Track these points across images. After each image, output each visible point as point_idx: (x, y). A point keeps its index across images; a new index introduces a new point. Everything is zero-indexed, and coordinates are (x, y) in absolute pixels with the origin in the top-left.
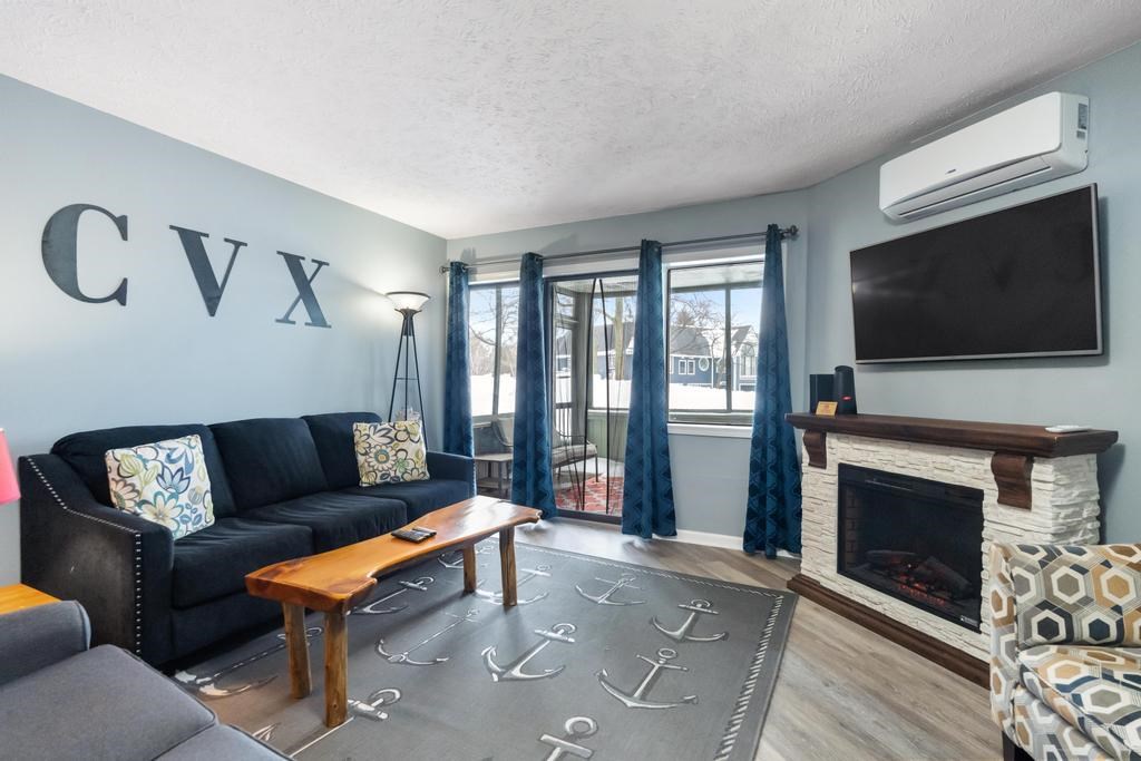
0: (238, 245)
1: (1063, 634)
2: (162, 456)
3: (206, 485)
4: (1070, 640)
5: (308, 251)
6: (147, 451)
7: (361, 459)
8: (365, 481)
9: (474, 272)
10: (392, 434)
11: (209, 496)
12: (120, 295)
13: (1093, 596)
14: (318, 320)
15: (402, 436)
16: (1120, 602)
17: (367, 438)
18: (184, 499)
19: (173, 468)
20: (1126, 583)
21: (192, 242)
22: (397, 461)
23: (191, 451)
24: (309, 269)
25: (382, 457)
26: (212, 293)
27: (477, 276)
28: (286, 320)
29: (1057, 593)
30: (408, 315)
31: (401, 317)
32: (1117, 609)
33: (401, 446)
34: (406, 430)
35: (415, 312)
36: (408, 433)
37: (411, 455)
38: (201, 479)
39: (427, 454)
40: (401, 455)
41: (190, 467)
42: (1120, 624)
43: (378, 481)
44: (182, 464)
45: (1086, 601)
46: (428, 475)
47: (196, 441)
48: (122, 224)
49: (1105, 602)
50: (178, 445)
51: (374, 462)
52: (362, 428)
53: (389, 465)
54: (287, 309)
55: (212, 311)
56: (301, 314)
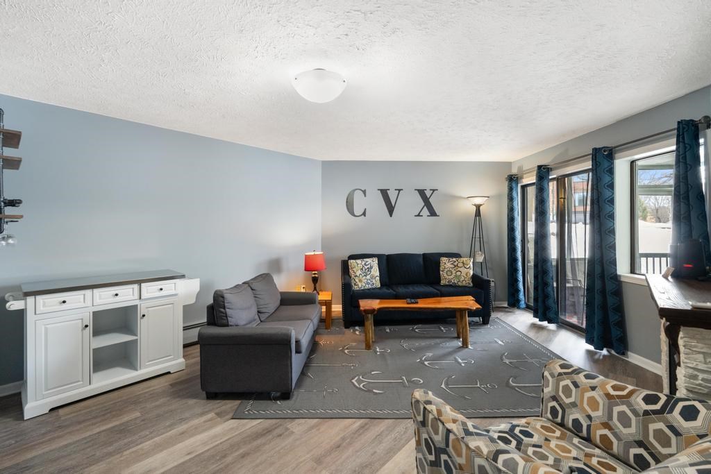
0: (399, 190)
1: (559, 420)
2: (363, 263)
3: (378, 274)
4: (562, 425)
5: (427, 186)
6: (359, 261)
7: (441, 273)
8: (443, 282)
9: (522, 178)
10: (455, 264)
11: (378, 278)
12: (364, 214)
13: (578, 403)
14: (433, 213)
15: (460, 265)
16: (593, 414)
17: (446, 263)
18: (368, 277)
19: (366, 267)
20: (598, 403)
21: (384, 193)
22: (456, 276)
23: (374, 263)
24: (428, 193)
25: (449, 273)
26: (391, 209)
27: (523, 180)
28: (419, 215)
29: (561, 394)
30: (478, 207)
31: (474, 208)
32: (589, 417)
33: (459, 269)
34: (463, 262)
35: (481, 205)
36: (464, 264)
37: (464, 274)
38: (376, 272)
39: (473, 274)
40: (459, 273)
41: (371, 267)
42: (589, 427)
43: (447, 283)
44: (369, 266)
45: (574, 405)
46: (472, 285)
47: (376, 260)
48: (364, 192)
49: (584, 410)
50: (369, 260)
51: (445, 275)
52: (444, 260)
53: (452, 277)
54: (420, 210)
55: (391, 216)
56: (426, 212)
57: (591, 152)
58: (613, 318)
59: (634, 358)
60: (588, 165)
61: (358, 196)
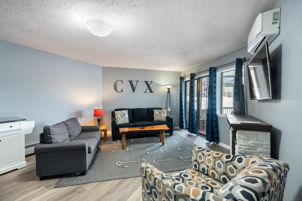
0: (137, 81)
1: (197, 169)
2: (121, 113)
4: (198, 170)
5: (149, 80)
6: (119, 112)
7: (154, 116)
8: (155, 120)
9: (185, 78)
10: (160, 112)
11: (128, 119)
12: (122, 91)
14: (151, 91)
15: (162, 112)
16: (209, 165)
17: (156, 112)
18: (124, 118)
20: (211, 161)
21: (131, 82)
23: (126, 112)
24: (149, 83)
25: (157, 116)
26: (134, 89)
28: (145, 92)
29: (198, 159)
30: (169, 89)
31: (167, 90)
33: (161, 114)
34: (163, 111)
35: (170, 88)
37: (163, 116)
38: (127, 116)
39: (167, 116)
40: (161, 116)
41: (125, 114)
42: (208, 170)
43: (156, 120)
44: (124, 114)
45: (203, 162)
46: (166, 120)
47: (127, 111)
48: (122, 81)
49: (206, 164)
50: (124, 111)
52: (155, 110)
54: (146, 90)
55: (134, 92)
56: (148, 91)
57: (209, 69)
58: (215, 130)
59: (221, 144)
60: (208, 74)
61: (119, 83)
